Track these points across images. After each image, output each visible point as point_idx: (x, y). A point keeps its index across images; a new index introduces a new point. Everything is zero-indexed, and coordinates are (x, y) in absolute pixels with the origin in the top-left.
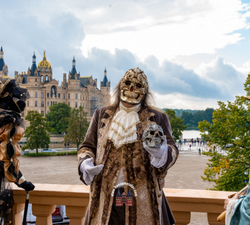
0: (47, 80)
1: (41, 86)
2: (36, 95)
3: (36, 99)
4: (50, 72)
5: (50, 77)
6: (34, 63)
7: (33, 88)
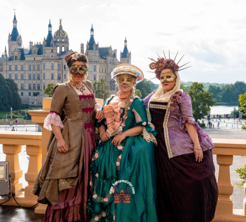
0: (63, 50)
1: (58, 57)
2: (52, 66)
3: (53, 72)
4: (67, 42)
5: (67, 48)
6: (50, 33)
7: (49, 60)
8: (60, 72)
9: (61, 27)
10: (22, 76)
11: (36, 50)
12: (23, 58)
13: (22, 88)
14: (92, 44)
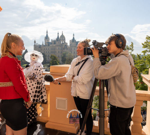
0: (63, 42)
1: (61, 45)
2: (59, 48)
3: (59, 50)
4: (65, 39)
5: (65, 42)
6: (58, 36)
7: (57, 46)
8: (62, 50)
9: (62, 34)
10: (48, 52)
11: (53, 42)
12: (49, 45)
13: (49, 56)
14: (73, 40)
